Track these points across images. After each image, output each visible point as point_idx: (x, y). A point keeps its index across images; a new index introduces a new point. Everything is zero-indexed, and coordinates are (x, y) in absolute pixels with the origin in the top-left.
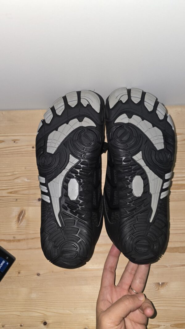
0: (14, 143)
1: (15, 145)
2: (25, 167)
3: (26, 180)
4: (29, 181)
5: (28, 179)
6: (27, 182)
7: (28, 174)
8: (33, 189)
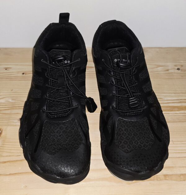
0: (6, 70)
1: (6, 71)
2: (12, 90)
3: (11, 101)
4: (13, 101)
5: (12, 100)
6: (10, 102)
7: (13, 96)
8: (16, 109)
